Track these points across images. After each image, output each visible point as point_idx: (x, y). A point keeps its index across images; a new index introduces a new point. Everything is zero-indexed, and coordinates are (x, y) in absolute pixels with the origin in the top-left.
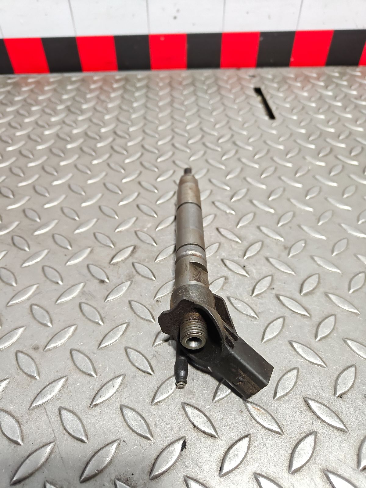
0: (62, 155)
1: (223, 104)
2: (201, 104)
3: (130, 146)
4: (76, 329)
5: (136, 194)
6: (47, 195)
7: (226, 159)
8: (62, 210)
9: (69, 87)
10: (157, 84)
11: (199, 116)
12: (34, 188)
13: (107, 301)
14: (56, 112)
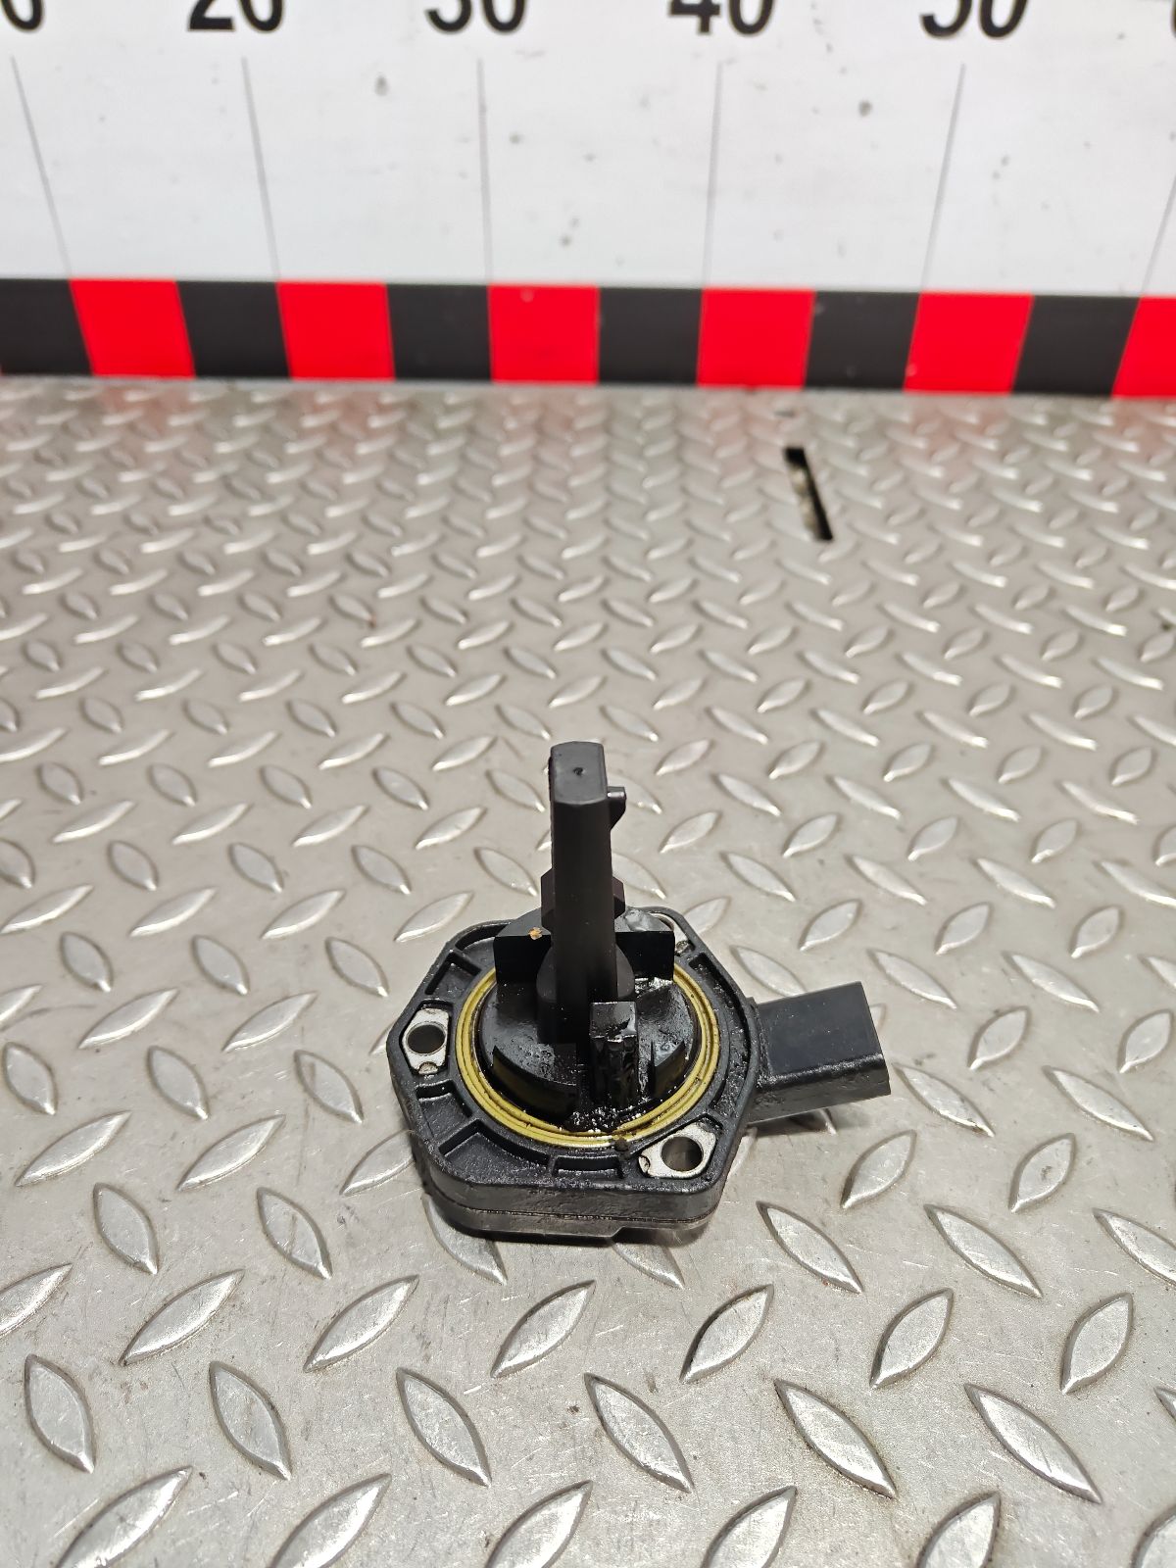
1: (684, 490)
2: (619, 487)
3: (389, 599)
6: (116, 727)
7: (663, 652)
9: (242, 422)
10: (500, 424)
11: (607, 523)
13: (228, 1049)
14: (187, 490)
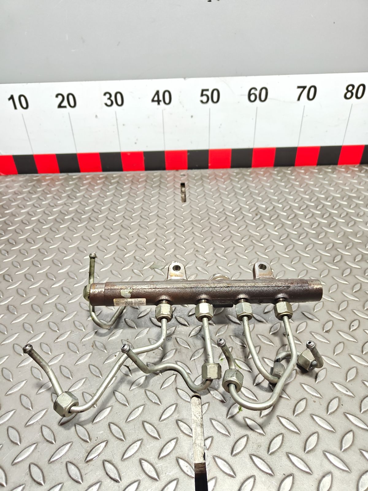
0: (62, 222)
1: (159, 193)
2: (146, 193)
3: (100, 217)
4: (59, 296)
5: (98, 241)
6: (52, 242)
7: (150, 224)
8: (59, 249)
9: (71, 183)
10: (124, 181)
11: (143, 201)
12: (45, 239)
14: (61, 198)
